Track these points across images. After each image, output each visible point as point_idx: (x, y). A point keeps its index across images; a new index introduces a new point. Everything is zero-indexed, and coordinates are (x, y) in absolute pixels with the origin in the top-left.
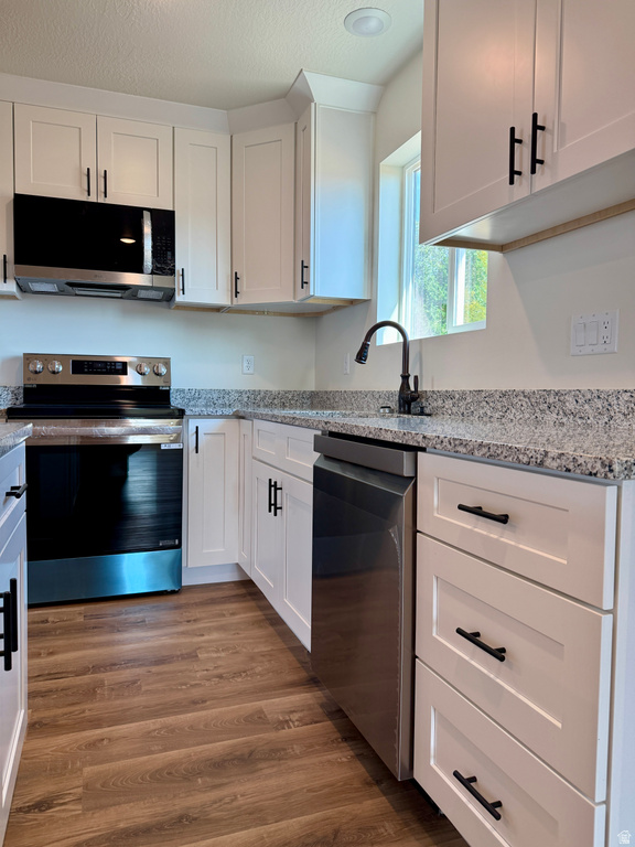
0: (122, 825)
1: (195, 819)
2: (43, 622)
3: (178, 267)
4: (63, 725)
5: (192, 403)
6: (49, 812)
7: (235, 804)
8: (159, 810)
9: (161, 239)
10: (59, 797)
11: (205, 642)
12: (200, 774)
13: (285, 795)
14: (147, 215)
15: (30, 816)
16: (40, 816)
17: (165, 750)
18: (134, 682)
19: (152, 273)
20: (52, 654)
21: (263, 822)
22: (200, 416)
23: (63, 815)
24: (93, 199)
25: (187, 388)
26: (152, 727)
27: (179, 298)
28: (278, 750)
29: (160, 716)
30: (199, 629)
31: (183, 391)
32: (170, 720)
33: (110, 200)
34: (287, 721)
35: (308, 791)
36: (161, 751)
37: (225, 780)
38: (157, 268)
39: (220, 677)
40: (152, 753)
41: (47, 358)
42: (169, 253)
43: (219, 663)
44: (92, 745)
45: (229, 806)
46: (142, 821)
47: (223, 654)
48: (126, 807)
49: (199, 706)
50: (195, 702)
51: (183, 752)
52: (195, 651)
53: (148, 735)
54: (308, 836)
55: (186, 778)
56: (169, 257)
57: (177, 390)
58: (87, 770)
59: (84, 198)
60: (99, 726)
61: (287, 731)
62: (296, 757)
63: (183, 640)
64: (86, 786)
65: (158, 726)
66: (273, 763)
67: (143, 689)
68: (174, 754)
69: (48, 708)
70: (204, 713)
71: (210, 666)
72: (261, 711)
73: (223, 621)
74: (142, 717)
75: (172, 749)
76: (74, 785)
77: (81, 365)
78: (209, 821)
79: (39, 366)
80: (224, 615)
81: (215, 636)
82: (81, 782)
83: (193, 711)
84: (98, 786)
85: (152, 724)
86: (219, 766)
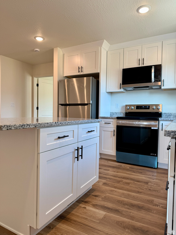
0: (106, 206)
1: (119, 212)
2: (120, 166)
3: (162, 79)
4: (109, 185)
5: (169, 117)
6: (96, 198)
7: (130, 214)
8: (114, 207)
9: (157, 72)
10: (99, 196)
11: (153, 181)
12: (127, 205)
13: (143, 218)
14: (153, 67)
15: (93, 197)
16: (94, 197)
17: (124, 198)
18: (129, 183)
19: (154, 82)
20: (117, 172)
21: (133, 220)
22: (163, 120)
23: (98, 199)
24: (140, 66)
25: (167, 113)
26: (125, 193)
27: (162, 88)
28: (150, 210)
29: (129, 192)
30: (154, 178)
31: (166, 113)
32: (130, 193)
33: (145, 65)
34: (158, 205)
35: (149, 220)
36: (123, 198)
37: (131, 209)
38: (156, 80)
39: (150, 190)
40: (121, 197)
41: (130, 106)
42: (159, 76)
43: (152, 187)
44: (112, 191)
45: (128, 213)
46: (109, 207)
47: (155, 185)
48: (109, 203)
49: (139, 193)
50: (138, 192)
51: (128, 200)
52: (148, 182)
53: (123, 194)
54: (140, 228)
55: (124, 204)
56: (159, 77)
57: (164, 113)
58: (107, 194)
59: (138, 66)
60: (115, 188)
61: (156, 207)
62: (153, 213)
63: (148, 179)
64: (105, 197)
65: (127, 193)
66: (146, 211)
67: (130, 185)
68: (126, 199)
69: (109, 181)
70: (139, 195)
71: (149, 186)
72: (153, 200)
73: (163, 178)
74: (125, 190)
75: (126, 198)
76: (103, 195)
77: (138, 107)
78: (122, 214)
79: (128, 108)
80: (164, 177)
81: (157, 181)
82: (104, 195)
83: (137, 193)
84: (107, 198)
85: (125, 192)
86: (132, 206)
